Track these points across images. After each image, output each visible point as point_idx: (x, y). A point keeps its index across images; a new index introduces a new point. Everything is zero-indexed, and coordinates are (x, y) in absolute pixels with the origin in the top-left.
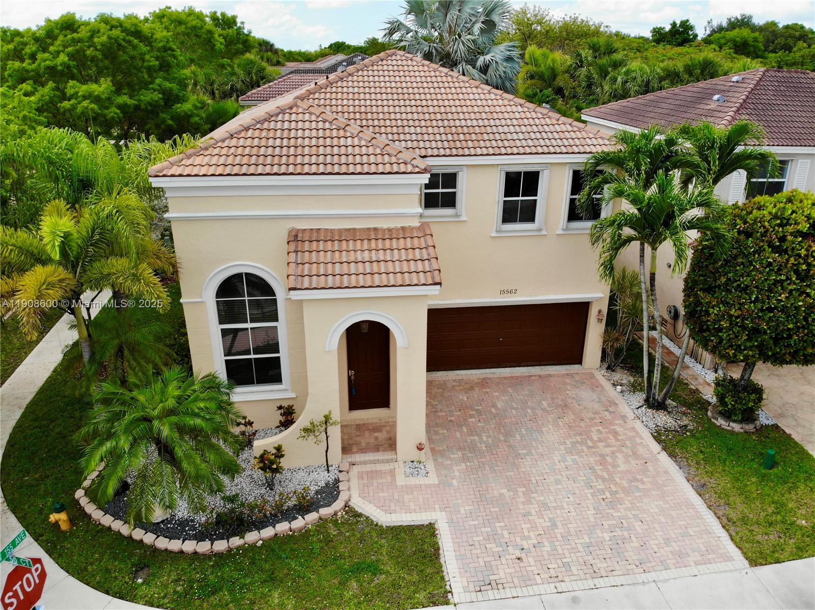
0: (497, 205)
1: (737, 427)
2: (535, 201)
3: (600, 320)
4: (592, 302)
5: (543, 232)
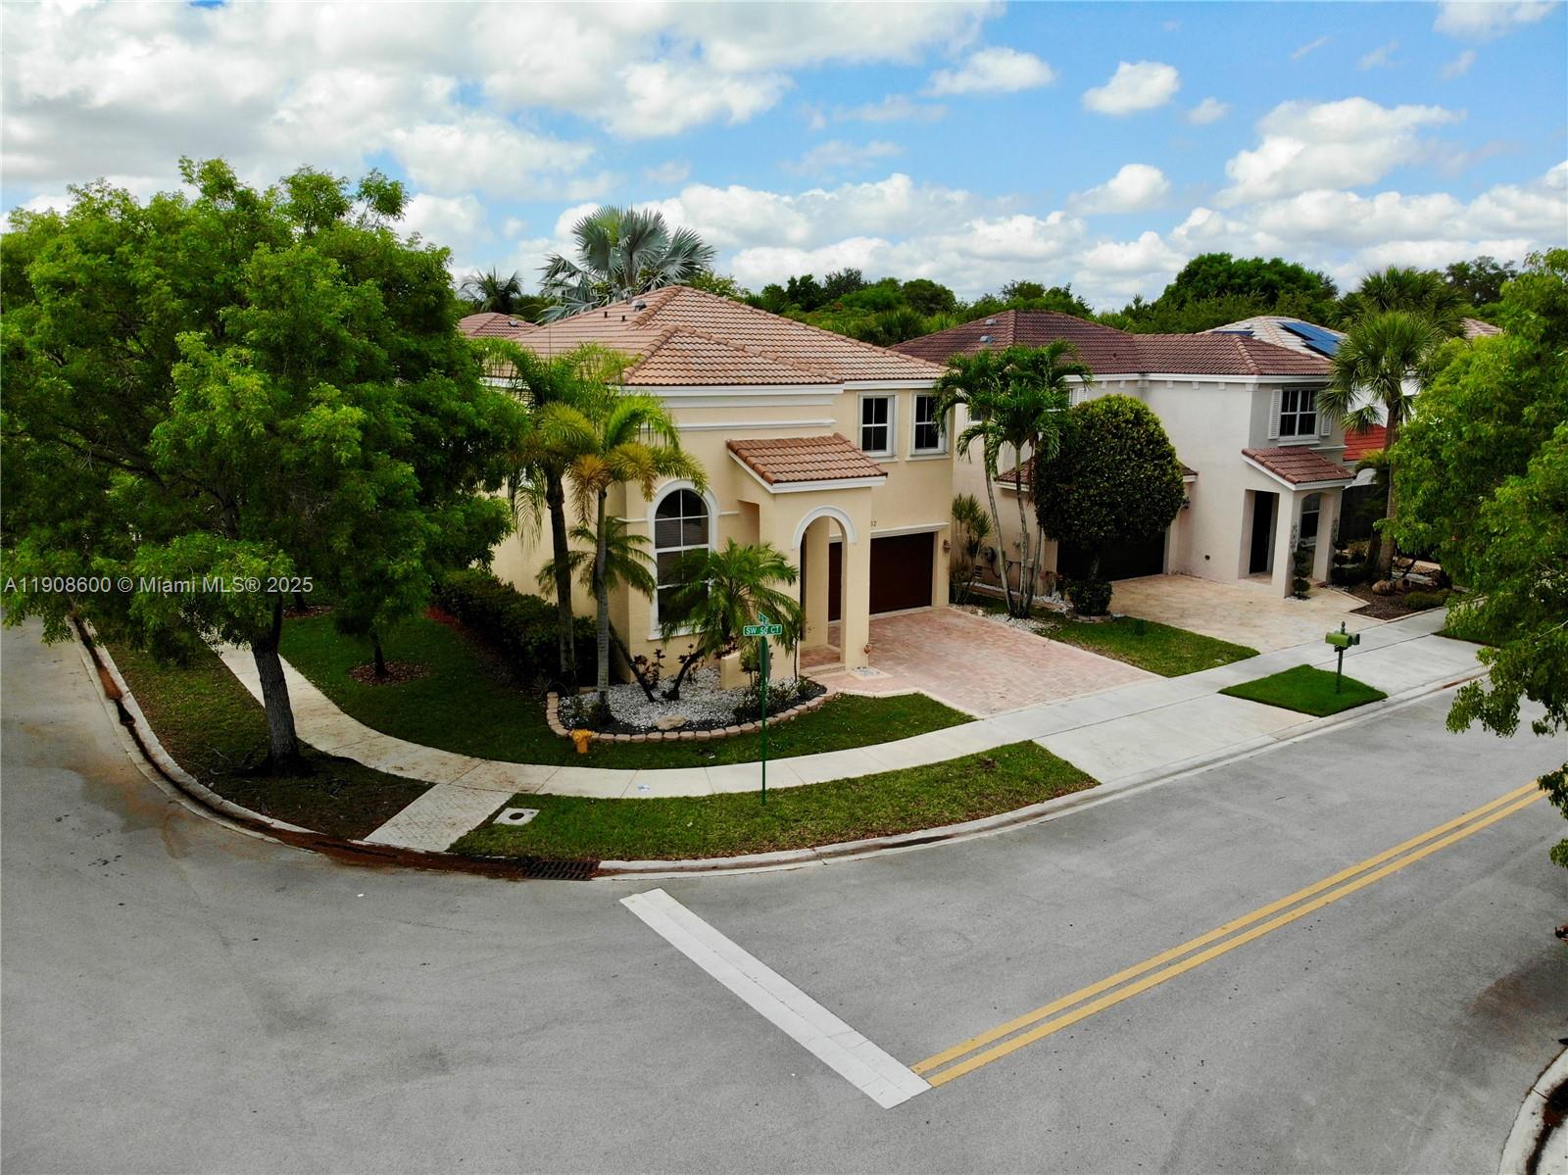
0: (859, 430)
1: (1097, 619)
2: (885, 427)
3: (946, 550)
4: (937, 532)
5: (896, 459)
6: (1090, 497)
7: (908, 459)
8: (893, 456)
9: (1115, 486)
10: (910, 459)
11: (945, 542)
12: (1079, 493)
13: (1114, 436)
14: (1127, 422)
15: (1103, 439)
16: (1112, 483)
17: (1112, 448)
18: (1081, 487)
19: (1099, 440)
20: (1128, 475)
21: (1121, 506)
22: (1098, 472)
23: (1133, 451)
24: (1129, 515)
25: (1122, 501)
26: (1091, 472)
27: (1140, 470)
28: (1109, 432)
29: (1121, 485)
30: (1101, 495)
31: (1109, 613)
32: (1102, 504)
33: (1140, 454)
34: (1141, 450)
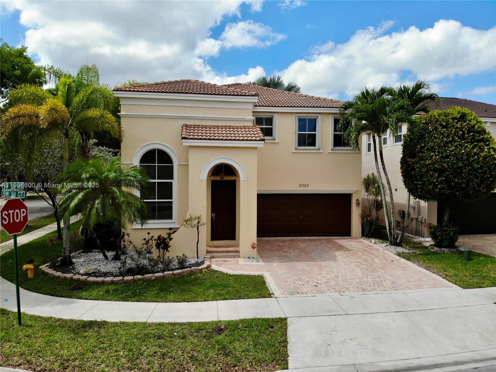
0: (294, 134)
1: (446, 250)
2: (315, 134)
3: (358, 204)
4: (352, 194)
5: (321, 151)
6: (426, 166)
7: (330, 151)
8: (319, 149)
9: (442, 157)
10: (331, 151)
11: (357, 200)
12: (420, 163)
13: (443, 127)
14: (453, 119)
15: (436, 129)
16: (441, 155)
17: (442, 134)
18: (422, 160)
19: (433, 130)
20: (453, 151)
21: (448, 171)
22: (432, 149)
23: (457, 136)
24: (454, 177)
25: (449, 167)
26: (428, 149)
27: (462, 147)
28: (440, 125)
29: (447, 157)
30: (434, 164)
31: (456, 247)
32: (435, 170)
33: (462, 137)
34: (463, 134)
